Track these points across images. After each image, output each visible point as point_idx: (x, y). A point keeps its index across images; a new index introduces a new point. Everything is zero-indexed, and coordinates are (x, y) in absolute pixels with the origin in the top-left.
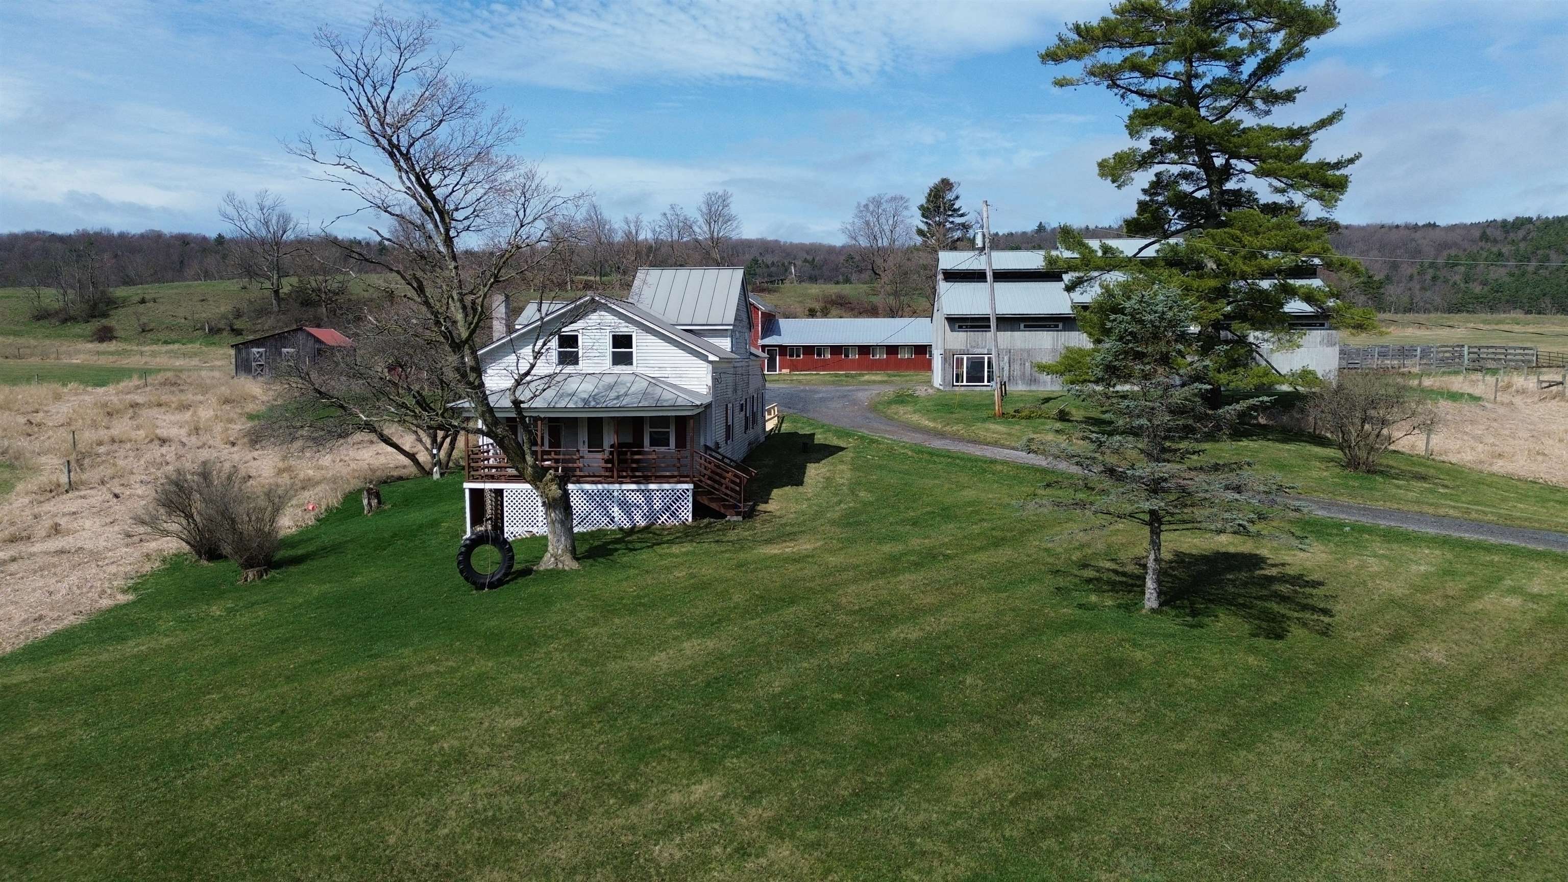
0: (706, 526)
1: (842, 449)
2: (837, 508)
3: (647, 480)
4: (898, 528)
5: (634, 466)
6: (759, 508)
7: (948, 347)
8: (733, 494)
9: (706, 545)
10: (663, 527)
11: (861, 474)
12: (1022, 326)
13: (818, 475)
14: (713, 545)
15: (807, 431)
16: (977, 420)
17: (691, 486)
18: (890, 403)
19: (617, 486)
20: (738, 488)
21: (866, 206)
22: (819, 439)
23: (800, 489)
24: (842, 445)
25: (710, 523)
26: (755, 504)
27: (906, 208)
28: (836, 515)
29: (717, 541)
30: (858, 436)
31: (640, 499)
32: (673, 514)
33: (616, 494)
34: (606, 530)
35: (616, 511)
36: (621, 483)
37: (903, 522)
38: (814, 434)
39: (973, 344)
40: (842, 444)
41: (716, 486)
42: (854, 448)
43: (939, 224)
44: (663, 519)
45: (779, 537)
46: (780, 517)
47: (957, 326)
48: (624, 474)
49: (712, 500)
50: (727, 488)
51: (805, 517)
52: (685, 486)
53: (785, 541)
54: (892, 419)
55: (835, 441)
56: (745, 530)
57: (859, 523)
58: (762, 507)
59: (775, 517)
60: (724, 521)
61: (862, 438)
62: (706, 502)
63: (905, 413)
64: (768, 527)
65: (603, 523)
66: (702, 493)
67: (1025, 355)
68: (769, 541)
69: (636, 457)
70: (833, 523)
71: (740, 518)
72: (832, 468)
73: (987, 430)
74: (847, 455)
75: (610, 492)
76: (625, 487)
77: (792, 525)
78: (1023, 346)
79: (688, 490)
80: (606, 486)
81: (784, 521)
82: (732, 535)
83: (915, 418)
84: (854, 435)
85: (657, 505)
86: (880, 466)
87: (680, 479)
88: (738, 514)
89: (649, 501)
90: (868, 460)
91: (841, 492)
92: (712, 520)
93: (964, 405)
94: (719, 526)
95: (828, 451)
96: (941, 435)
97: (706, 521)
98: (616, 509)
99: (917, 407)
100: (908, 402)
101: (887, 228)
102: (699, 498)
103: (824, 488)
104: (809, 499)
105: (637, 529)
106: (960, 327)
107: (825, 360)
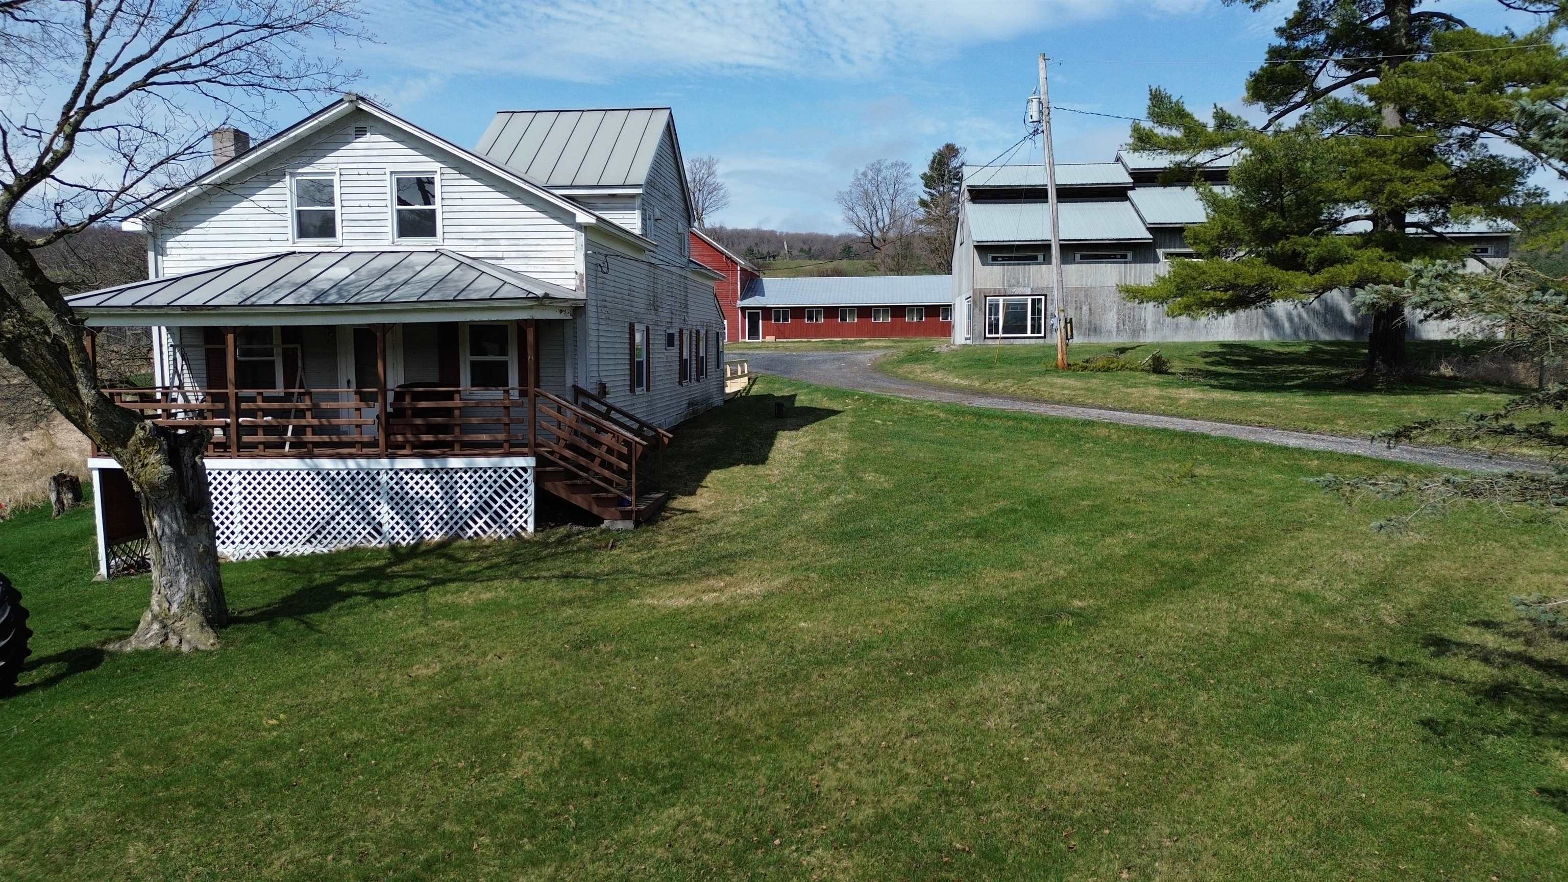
0: (560, 542)
1: (835, 412)
2: (822, 504)
3: (447, 449)
4: (951, 544)
5: (419, 421)
6: (676, 504)
7: (978, 286)
8: (616, 478)
9: (537, 585)
10: (476, 544)
11: (866, 445)
12: (1078, 256)
13: (793, 447)
14: (553, 584)
15: (786, 392)
16: (1033, 373)
17: (530, 462)
18: (901, 362)
19: (385, 463)
20: (624, 466)
21: (865, 174)
22: (802, 400)
23: (760, 470)
24: (835, 408)
25: (569, 536)
26: (670, 497)
27: (908, 175)
28: (821, 517)
29: (566, 576)
30: (860, 395)
31: (430, 488)
32: (496, 518)
33: (384, 478)
34: (365, 550)
35: (385, 513)
36: (392, 456)
37: (959, 529)
38: (795, 396)
39: (1013, 282)
40: (835, 406)
41: (583, 461)
42: (854, 410)
43: (942, 195)
44: (475, 527)
45: (697, 565)
46: (710, 522)
47: (990, 258)
48: (400, 438)
49: (574, 489)
50: (604, 464)
51: (759, 522)
52: (519, 462)
53: (708, 575)
54: (907, 379)
55: (826, 404)
56: (633, 549)
57: (864, 534)
58: (681, 502)
59: (701, 521)
60: (596, 531)
61: (865, 397)
62: (563, 494)
63: (923, 372)
64: (682, 543)
65: (362, 537)
66: (554, 476)
67: (1082, 296)
68: (673, 577)
69: (423, 404)
70: (814, 533)
71: (630, 525)
72: (817, 436)
73: (1052, 385)
74: (844, 421)
75: (373, 476)
76: (400, 464)
77: (731, 538)
78: (1078, 284)
79: (525, 470)
80: (363, 463)
81: (716, 529)
82: (602, 563)
83: (938, 376)
84: (853, 395)
85: (466, 501)
86: (897, 433)
87: (510, 448)
88: (625, 516)
89: (449, 491)
90: (877, 425)
91: (832, 474)
92: (576, 528)
93: (1006, 359)
94: (585, 542)
95: (813, 415)
96: (985, 394)
97: (562, 531)
98: (385, 508)
99: (939, 364)
100: (925, 359)
101: (887, 197)
102: (549, 486)
103: (802, 468)
104: (773, 487)
105: (423, 548)
106: (994, 259)
107: (817, 325)
